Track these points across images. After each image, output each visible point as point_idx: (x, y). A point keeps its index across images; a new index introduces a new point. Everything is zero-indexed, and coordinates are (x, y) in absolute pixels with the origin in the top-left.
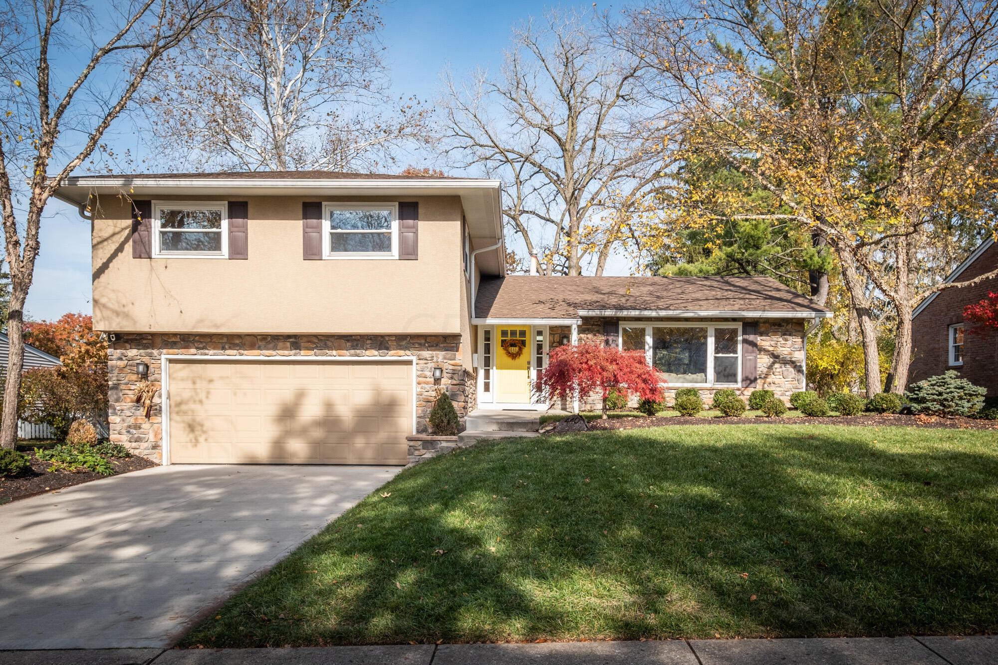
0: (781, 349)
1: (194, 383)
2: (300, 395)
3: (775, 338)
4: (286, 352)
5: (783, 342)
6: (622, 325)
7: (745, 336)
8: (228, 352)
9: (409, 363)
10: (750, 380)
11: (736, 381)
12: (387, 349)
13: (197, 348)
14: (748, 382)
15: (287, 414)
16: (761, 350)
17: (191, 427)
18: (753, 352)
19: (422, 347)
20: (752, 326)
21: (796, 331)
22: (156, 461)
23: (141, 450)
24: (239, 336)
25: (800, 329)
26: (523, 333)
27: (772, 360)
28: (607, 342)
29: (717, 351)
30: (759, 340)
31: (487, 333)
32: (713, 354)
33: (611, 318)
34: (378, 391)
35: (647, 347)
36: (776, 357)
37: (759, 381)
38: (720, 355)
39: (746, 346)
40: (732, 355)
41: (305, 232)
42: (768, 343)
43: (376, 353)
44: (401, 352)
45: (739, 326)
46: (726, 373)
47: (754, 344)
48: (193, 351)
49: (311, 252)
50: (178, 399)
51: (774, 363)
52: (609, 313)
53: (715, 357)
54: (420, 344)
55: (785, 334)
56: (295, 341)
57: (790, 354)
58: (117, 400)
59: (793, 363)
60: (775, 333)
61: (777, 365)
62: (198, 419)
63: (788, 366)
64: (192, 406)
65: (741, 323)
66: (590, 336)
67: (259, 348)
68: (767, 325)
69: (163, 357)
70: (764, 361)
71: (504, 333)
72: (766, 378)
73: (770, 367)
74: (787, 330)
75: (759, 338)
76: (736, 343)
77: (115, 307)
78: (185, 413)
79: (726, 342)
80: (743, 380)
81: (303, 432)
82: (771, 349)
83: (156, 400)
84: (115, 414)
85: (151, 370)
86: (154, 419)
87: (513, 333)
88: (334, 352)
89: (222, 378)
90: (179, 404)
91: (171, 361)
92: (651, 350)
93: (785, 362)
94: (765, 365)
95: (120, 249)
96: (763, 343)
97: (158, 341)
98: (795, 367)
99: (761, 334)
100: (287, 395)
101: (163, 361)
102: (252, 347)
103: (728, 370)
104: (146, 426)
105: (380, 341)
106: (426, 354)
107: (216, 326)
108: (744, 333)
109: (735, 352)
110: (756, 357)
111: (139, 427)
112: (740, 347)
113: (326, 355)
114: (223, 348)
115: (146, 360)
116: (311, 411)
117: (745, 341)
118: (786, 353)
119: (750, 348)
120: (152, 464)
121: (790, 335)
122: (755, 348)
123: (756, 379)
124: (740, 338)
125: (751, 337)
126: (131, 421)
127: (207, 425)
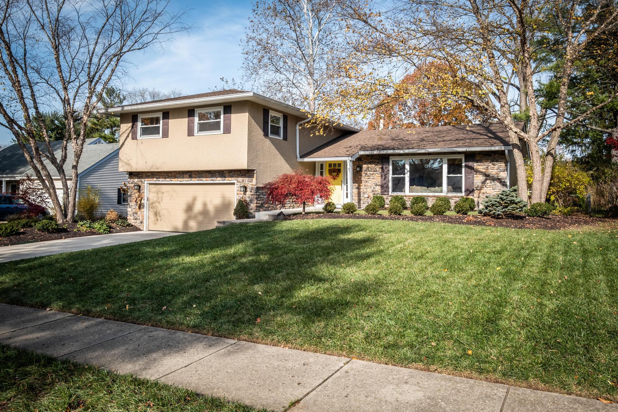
0: (491, 171)
1: (158, 194)
2: (194, 199)
3: (487, 164)
4: (187, 179)
5: (492, 166)
6: (391, 159)
7: (467, 163)
8: (167, 179)
9: (233, 184)
10: (469, 191)
11: (461, 192)
12: (225, 177)
13: (157, 178)
14: (468, 192)
15: (189, 208)
16: (477, 171)
17: (156, 214)
18: (471, 173)
19: (238, 176)
20: (471, 156)
21: (501, 159)
22: (142, 229)
23: (137, 224)
24: (171, 172)
25: (504, 157)
26: (339, 165)
27: (484, 178)
28: (382, 168)
29: (449, 173)
30: (476, 165)
31: (322, 166)
32: (446, 175)
33: (385, 155)
34: (224, 197)
35: (406, 171)
36: (487, 176)
37: (476, 192)
38: (451, 175)
39: (467, 169)
40: (459, 175)
41: (188, 124)
42: (482, 167)
43: (220, 179)
44: (230, 179)
45: (463, 157)
46: (455, 186)
47: (472, 168)
48: (155, 179)
49: (190, 133)
50: (152, 201)
51: (486, 180)
52: (384, 152)
53: (448, 177)
54: (238, 175)
55: (493, 161)
56: (190, 174)
57: (497, 174)
58: (130, 202)
59: (500, 180)
60: (487, 160)
61: (488, 181)
62: (158, 210)
63: (495, 182)
64: (156, 204)
65: (464, 155)
66: (373, 165)
67: (178, 178)
68: (481, 155)
69: (146, 182)
70: (478, 179)
71: (330, 165)
72: (480, 189)
73: (484, 183)
74: (495, 159)
75: (475, 164)
76: (461, 167)
77: (125, 161)
78: (154, 208)
79: (454, 167)
80: (465, 191)
81: (195, 217)
82: (484, 171)
83: (143, 201)
84: (130, 207)
85: (141, 188)
86: (142, 210)
87: (335, 165)
88: (204, 179)
89: (167, 191)
90: (152, 204)
91: (150, 184)
92: (409, 173)
93: (494, 179)
94: (480, 181)
95: (128, 136)
96: (479, 167)
97: (144, 175)
98: (501, 182)
99: (477, 162)
100: (189, 199)
101: (146, 184)
102: (175, 177)
103: (456, 184)
104: (139, 213)
105: (222, 173)
106: (240, 179)
107: (157, 168)
108: (466, 161)
109: (461, 173)
110: (473, 176)
111: (137, 214)
112: (463, 170)
113: (201, 180)
114: (165, 178)
115: (140, 184)
116: (198, 207)
117: (466, 166)
118: (494, 173)
119: (469, 170)
120: (140, 230)
121: (497, 161)
122: (472, 171)
123: (473, 191)
124: (463, 164)
125: (470, 164)
126: (134, 210)
127: (161, 213)
